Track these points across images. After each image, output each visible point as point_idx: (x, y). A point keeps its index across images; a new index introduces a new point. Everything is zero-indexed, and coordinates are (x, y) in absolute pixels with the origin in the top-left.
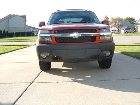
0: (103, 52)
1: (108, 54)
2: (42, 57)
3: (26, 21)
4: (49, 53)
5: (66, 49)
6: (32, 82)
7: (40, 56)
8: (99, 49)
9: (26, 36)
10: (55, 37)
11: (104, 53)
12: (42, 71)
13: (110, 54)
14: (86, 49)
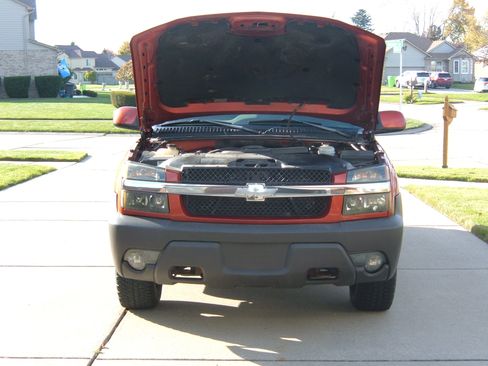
0: (353, 256)
1: (374, 262)
2: (131, 263)
3: (32, 17)
4: (158, 253)
5: (218, 242)
6: (95, 357)
7: (123, 262)
8: (339, 247)
9: (33, 99)
10: (183, 197)
11: (359, 258)
12: (128, 312)
13: (380, 262)
14: (294, 243)
